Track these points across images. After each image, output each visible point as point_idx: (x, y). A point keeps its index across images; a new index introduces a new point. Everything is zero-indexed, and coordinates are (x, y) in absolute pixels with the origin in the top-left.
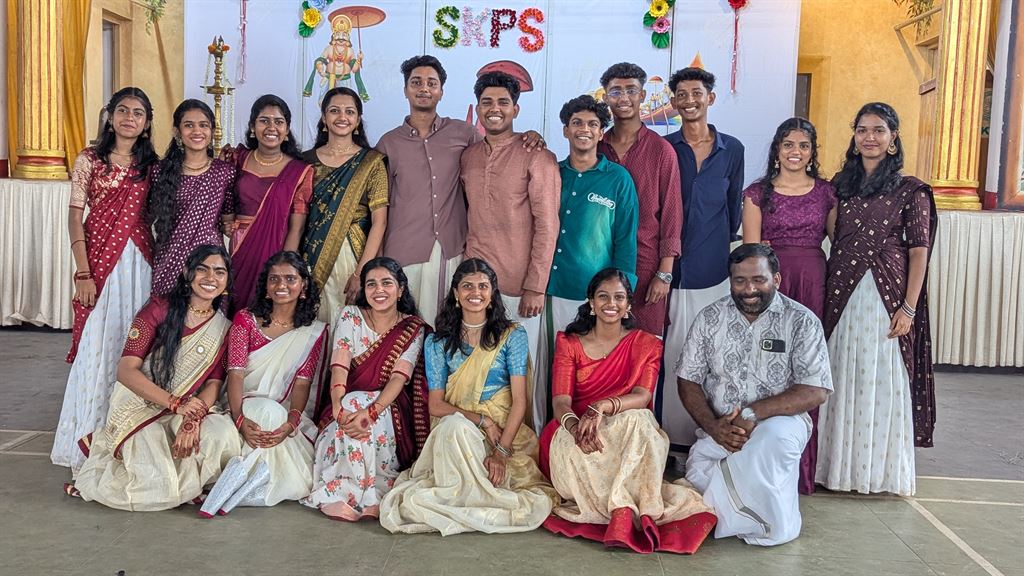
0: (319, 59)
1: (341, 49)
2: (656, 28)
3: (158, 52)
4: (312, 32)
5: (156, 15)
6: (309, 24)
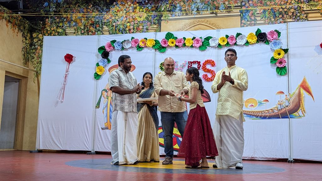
0: (104, 90)
2: (278, 65)
3: (37, 91)
4: (100, 77)
5: (38, 74)
6: (99, 73)
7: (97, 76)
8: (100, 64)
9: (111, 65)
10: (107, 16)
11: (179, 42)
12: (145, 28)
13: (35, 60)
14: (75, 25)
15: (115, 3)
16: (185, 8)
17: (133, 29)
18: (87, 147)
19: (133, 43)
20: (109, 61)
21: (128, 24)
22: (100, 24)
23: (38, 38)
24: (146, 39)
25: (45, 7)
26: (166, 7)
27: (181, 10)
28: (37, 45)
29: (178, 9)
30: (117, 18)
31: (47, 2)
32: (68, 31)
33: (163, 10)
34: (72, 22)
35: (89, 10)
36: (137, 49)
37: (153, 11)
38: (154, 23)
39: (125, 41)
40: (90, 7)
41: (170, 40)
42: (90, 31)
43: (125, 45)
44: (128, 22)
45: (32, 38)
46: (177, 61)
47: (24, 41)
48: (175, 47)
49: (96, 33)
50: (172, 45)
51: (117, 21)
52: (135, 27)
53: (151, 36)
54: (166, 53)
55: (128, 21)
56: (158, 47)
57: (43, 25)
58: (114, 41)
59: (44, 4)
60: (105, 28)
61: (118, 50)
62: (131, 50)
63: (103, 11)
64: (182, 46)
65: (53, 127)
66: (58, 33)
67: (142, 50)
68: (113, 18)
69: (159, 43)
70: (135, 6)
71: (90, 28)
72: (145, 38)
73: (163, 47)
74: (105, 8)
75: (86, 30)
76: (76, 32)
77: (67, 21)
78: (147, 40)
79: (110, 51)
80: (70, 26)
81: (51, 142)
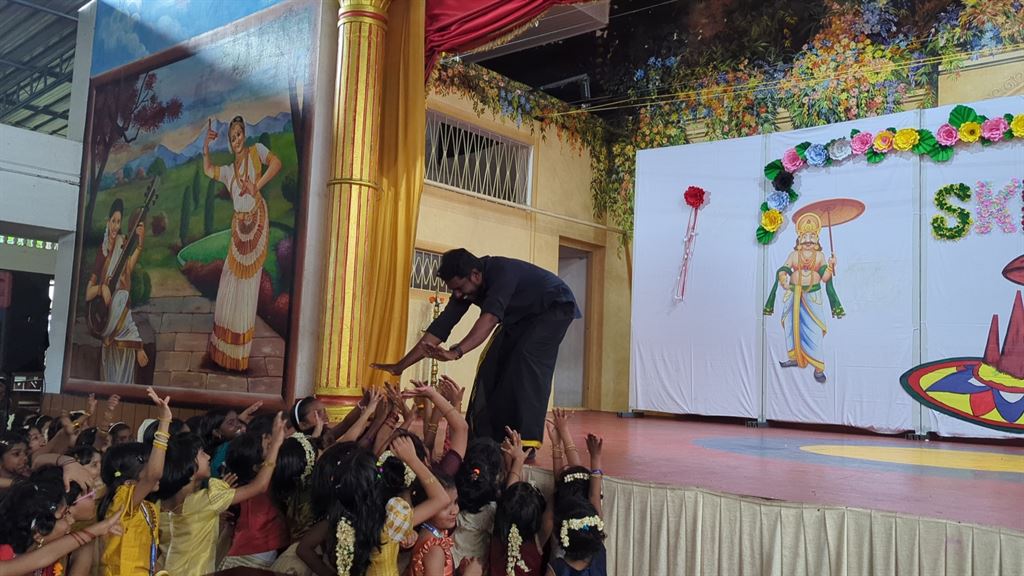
0: (782, 269)
1: (808, 254)
3: (626, 276)
4: (773, 237)
5: (626, 238)
6: (768, 228)
7: (764, 236)
8: (772, 205)
9: (798, 205)
10: (786, 84)
11: (991, 130)
12: (890, 99)
13: (620, 207)
14: (709, 115)
15: (805, 47)
16: (1010, 32)
17: (858, 107)
18: (748, 409)
19: (857, 146)
20: (793, 196)
21: (844, 96)
22: (770, 105)
23: (625, 154)
24: (893, 130)
25: (638, 81)
26: (953, 36)
27: (998, 39)
28: (623, 171)
29: (989, 35)
30: (812, 83)
31: (641, 68)
32: (692, 130)
33: (941, 45)
34: (700, 107)
35: (740, 74)
36: (869, 159)
37: (912, 52)
38: (918, 85)
39: (833, 141)
40: (741, 67)
41: (963, 125)
42: (744, 126)
43: (835, 151)
44: (843, 91)
45: (611, 156)
46: (988, 180)
47: (595, 165)
48: (979, 145)
49: (760, 127)
50: (971, 138)
51: (814, 90)
52: (864, 101)
53: (908, 120)
54: (954, 162)
55: (843, 87)
56: (929, 149)
57: (633, 125)
58: (805, 146)
59: (634, 74)
60: (782, 112)
61: (816, 165)
62: (849, 164)
63: (775, 70)
64: (1002, 139)
65: (664, 360)
66: (669, 139)
67: (881, 161)
68: (802, 85)
69: (932, 137)
70: (861, 45)
71: (744, 117)
72: (888, 129)
73: (945, 148)
74: (780, 63)
75: (734, 123)
76: (711, 130)
77: (687, 107)
78: (895, 132)
79: (794, 171)
80: (695, 119)
81: (664, 394)
